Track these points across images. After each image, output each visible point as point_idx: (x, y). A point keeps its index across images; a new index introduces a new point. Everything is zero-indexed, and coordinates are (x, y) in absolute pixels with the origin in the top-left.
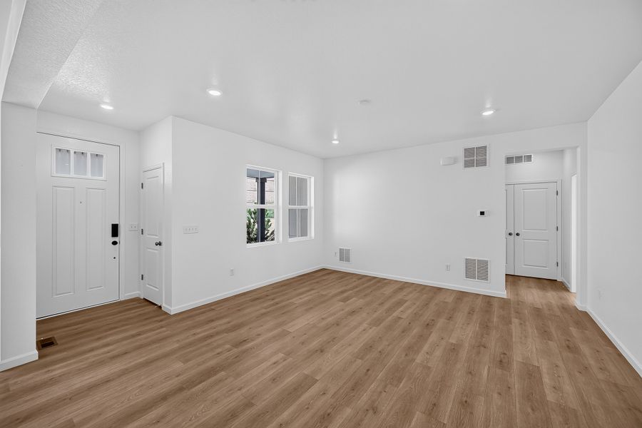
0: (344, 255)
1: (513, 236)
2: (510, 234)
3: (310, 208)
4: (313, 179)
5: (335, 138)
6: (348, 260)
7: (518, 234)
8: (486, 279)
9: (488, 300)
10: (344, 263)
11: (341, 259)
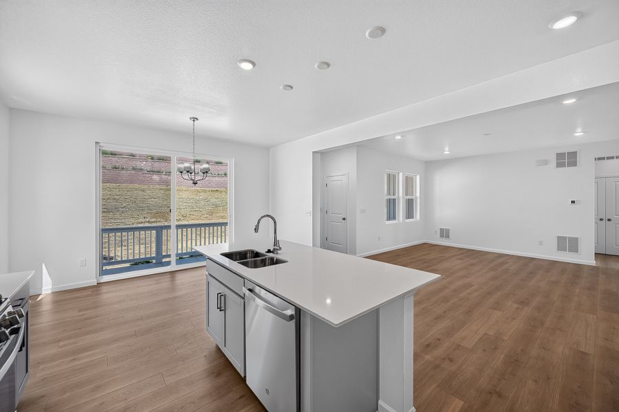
0: (445, 233)
1: (604, 221)
2: (601, 220)
3: (416, 198)
4: (418, 177)
5: (447, 150)
6: (448, 236)
7: (609, 220)
8: (577, 251)
9: (579, 267)
10: (444, 239)
11: (442, 236)
